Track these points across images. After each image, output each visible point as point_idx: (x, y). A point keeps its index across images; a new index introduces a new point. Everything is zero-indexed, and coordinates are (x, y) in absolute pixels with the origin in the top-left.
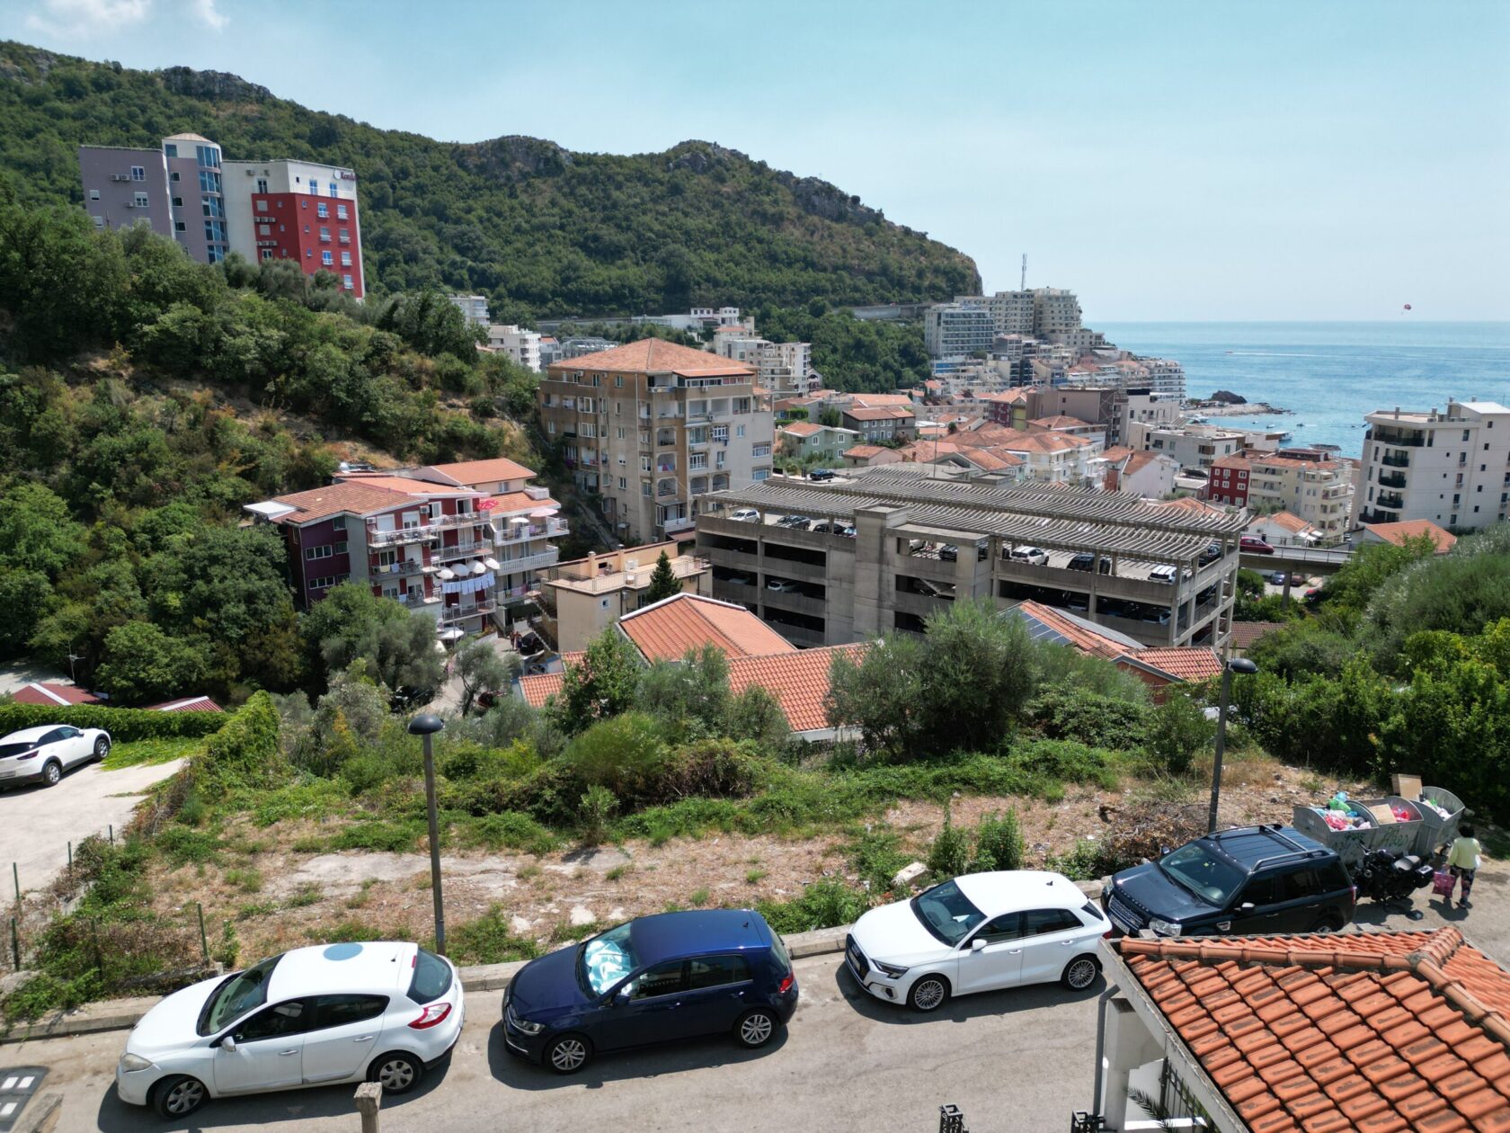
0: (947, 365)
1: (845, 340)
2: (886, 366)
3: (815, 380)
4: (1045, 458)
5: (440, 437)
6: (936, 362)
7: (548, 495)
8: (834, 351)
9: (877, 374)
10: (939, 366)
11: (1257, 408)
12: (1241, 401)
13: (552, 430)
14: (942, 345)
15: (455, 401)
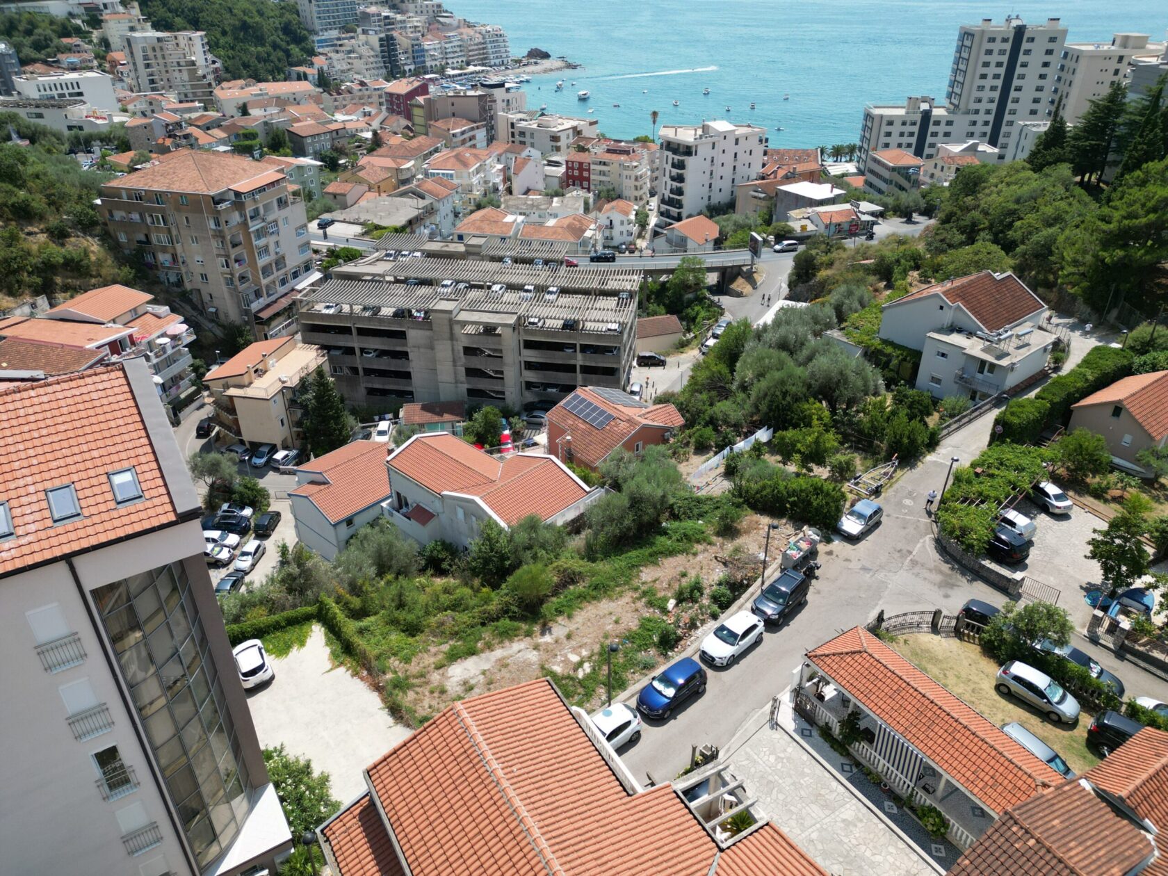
0: (325, 41)
1: (232, 22)
2: (275, 46)
3: (217, 65)
4: (465, 175)
5: (37, 268)
6: (316, 38)
7: (169, 311)
8: (224, 33)
9: (269, 55)
10: (319, 41)
11: (559, 64)
12: (546, 56)
13: (123, 238)
14: (317, 21)
15: (30, 229)
